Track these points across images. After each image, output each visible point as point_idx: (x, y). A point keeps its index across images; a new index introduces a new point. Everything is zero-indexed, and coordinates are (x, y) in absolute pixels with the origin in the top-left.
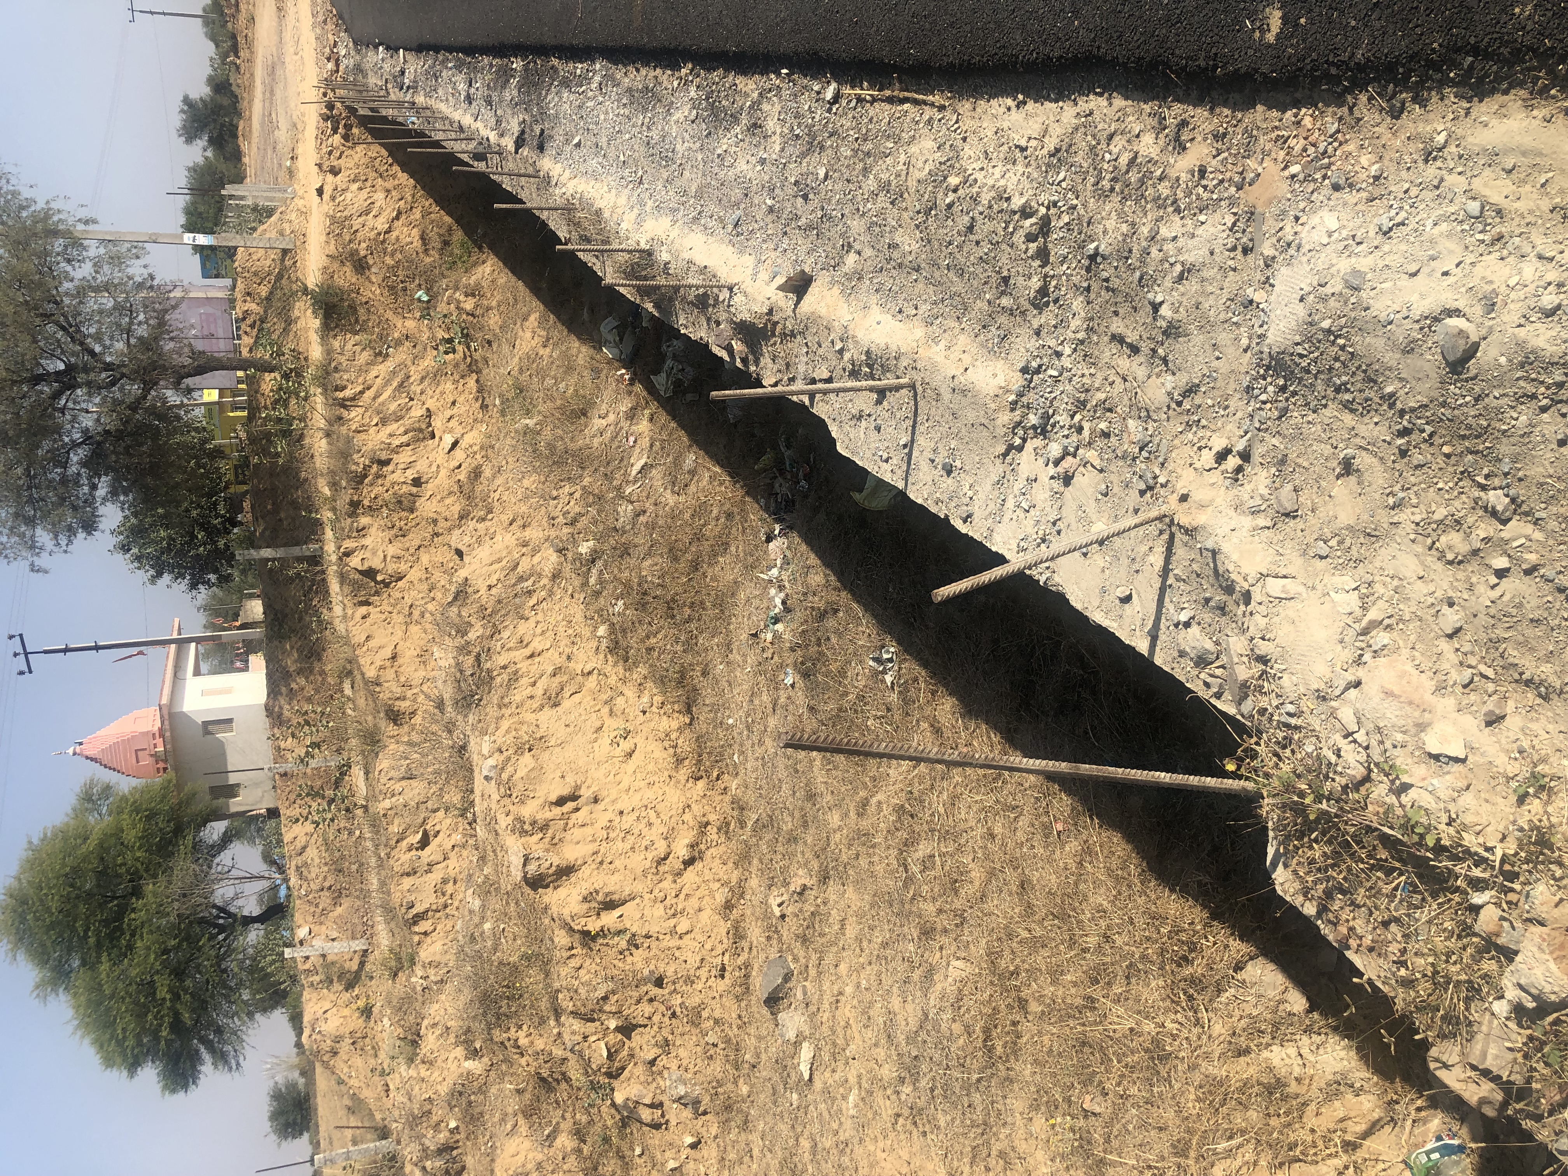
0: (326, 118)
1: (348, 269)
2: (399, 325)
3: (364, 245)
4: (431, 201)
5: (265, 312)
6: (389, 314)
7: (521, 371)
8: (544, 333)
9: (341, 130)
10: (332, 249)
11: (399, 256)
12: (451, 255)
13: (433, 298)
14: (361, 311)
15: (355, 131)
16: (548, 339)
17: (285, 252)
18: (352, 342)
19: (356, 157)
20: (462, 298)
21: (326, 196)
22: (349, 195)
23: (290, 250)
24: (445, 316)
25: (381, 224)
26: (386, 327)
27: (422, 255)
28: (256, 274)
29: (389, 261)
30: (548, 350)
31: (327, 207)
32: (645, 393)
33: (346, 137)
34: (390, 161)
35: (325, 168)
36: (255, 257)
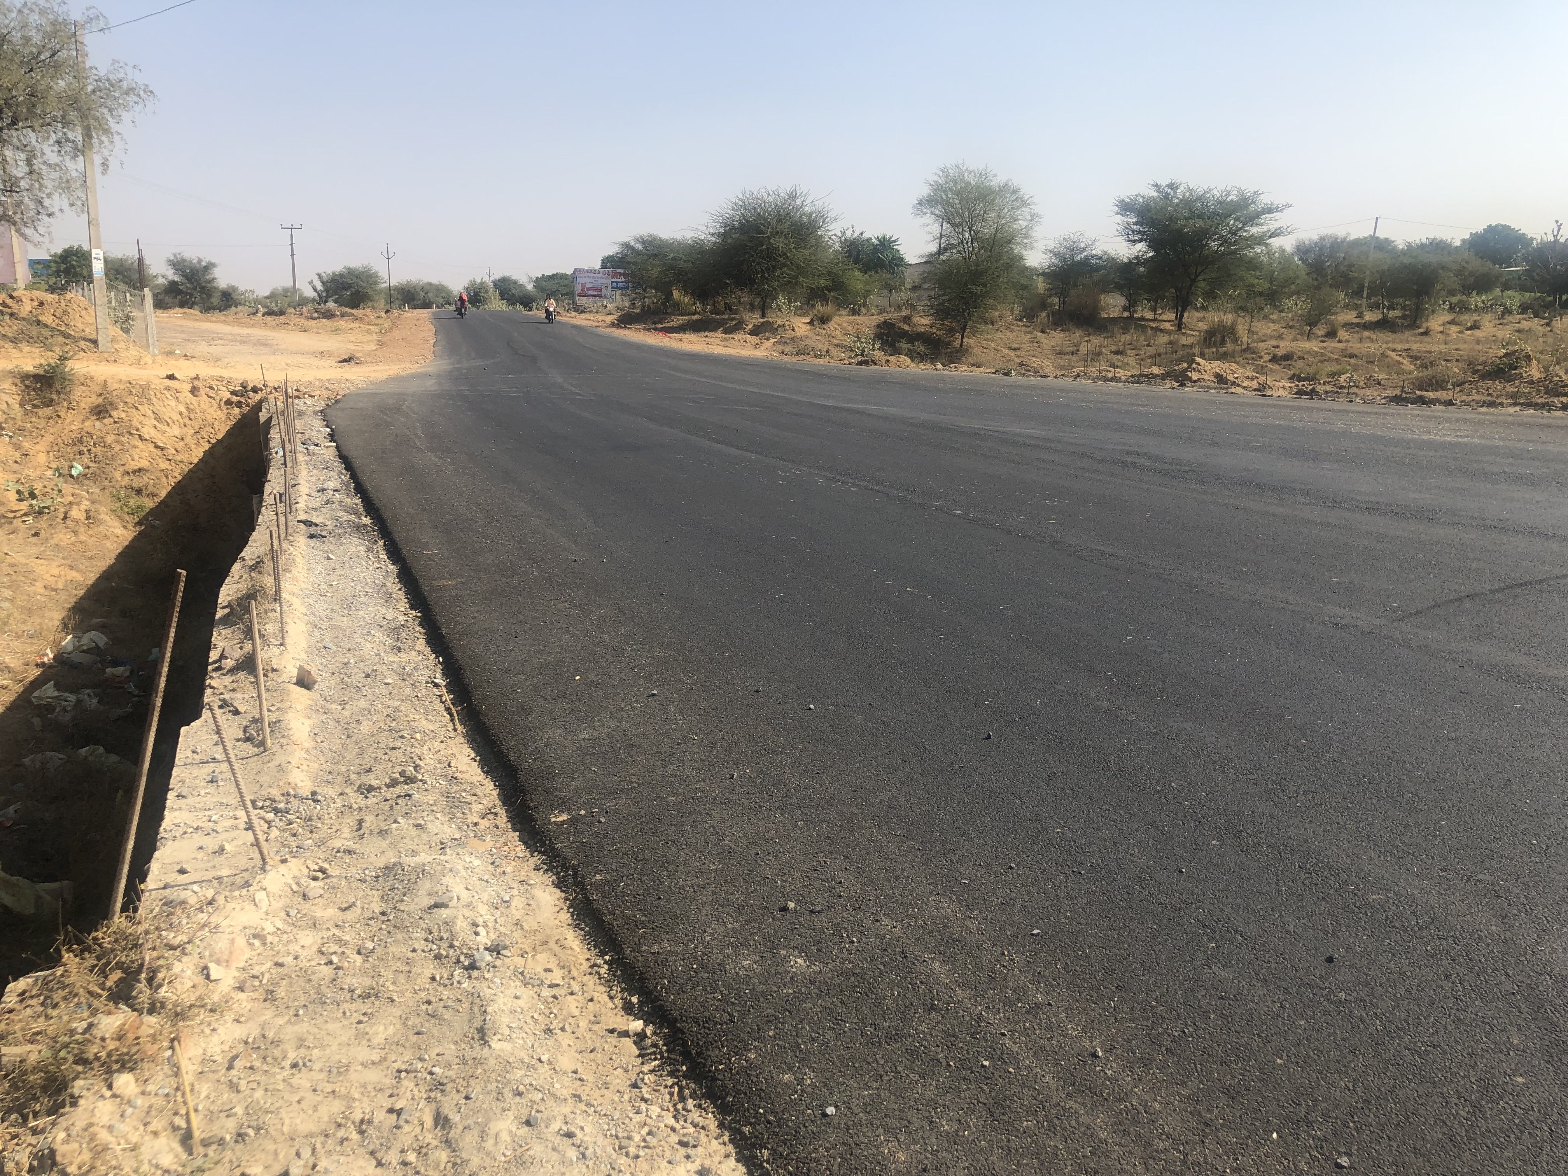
0: (244, 385)
1: (95, 400)
2: (38, 447)
3: (123, 415)
4: (180, 478)
6: (49, 438)
7: (12, 565)
8: (60, 586)
9: (235, 399)
10: (113, 385)
11: (118, 448)
12: (128, 497)
13: (77, 480)
14: (48, 411)
15: (237, 411)
16: (55, 590)
17: (95, 342)
18: (11, 401)
19: (211, 411)
20: (83, 507)
21: (168, 382)
22: (173, 403)
23: (97, 346)
24: (60, 491)
25: (148, 431)
26: (34, 435)
27: (122, 469)
28: (65, 312)
29: (110, 439)
30: (42, 591)
31: (159, 384)
32: (31, 678)
33: (228, 402)
34: (213, 441)
35: (196, 383)
36: (84, 313)
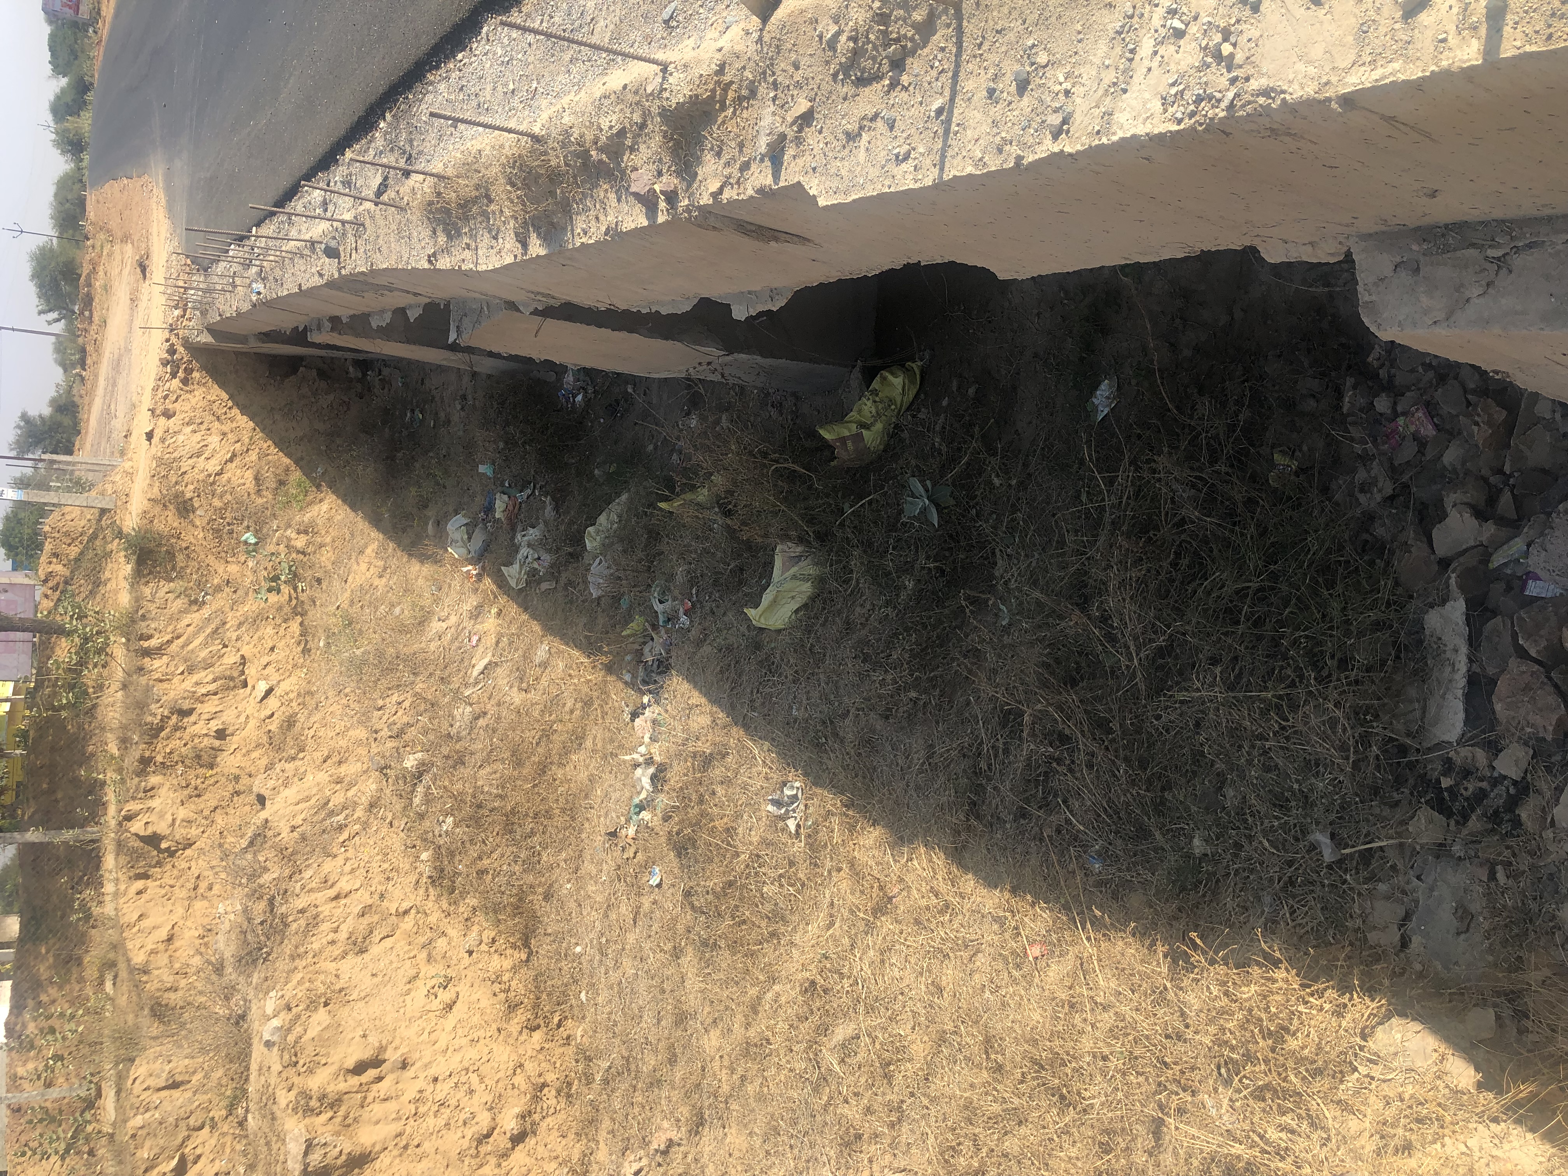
0: (165, 363)
1: (171, 514)
2: (220, 571)
3: (191, 487)
4: (270, 442)
5: (72, 572)
6: (211, 560)
7: (352, 603)
8: (381, 563)
9: (181, 374)
10: (155, 492)
11: (228, 497)
12: (286, 494)
13: (261, 540)
14: (180, 558)
15: (196, 375)
16: (385, 569)
18: (166, 589)
19: (194, 401)
20: (294, 535)
21: (155, 440)
22: (181, 438)
24: (273, 554)
25: (213, 466)
26: (206, 572)
27: (253, 496)
28: (67, 534)
29: (217, 503)
30: (384, 580)
31: (156, 448)
32: (494, 587)
33: (185, 382)
34: (230, 404)
35: (158, 412)
36: (68, 517)
